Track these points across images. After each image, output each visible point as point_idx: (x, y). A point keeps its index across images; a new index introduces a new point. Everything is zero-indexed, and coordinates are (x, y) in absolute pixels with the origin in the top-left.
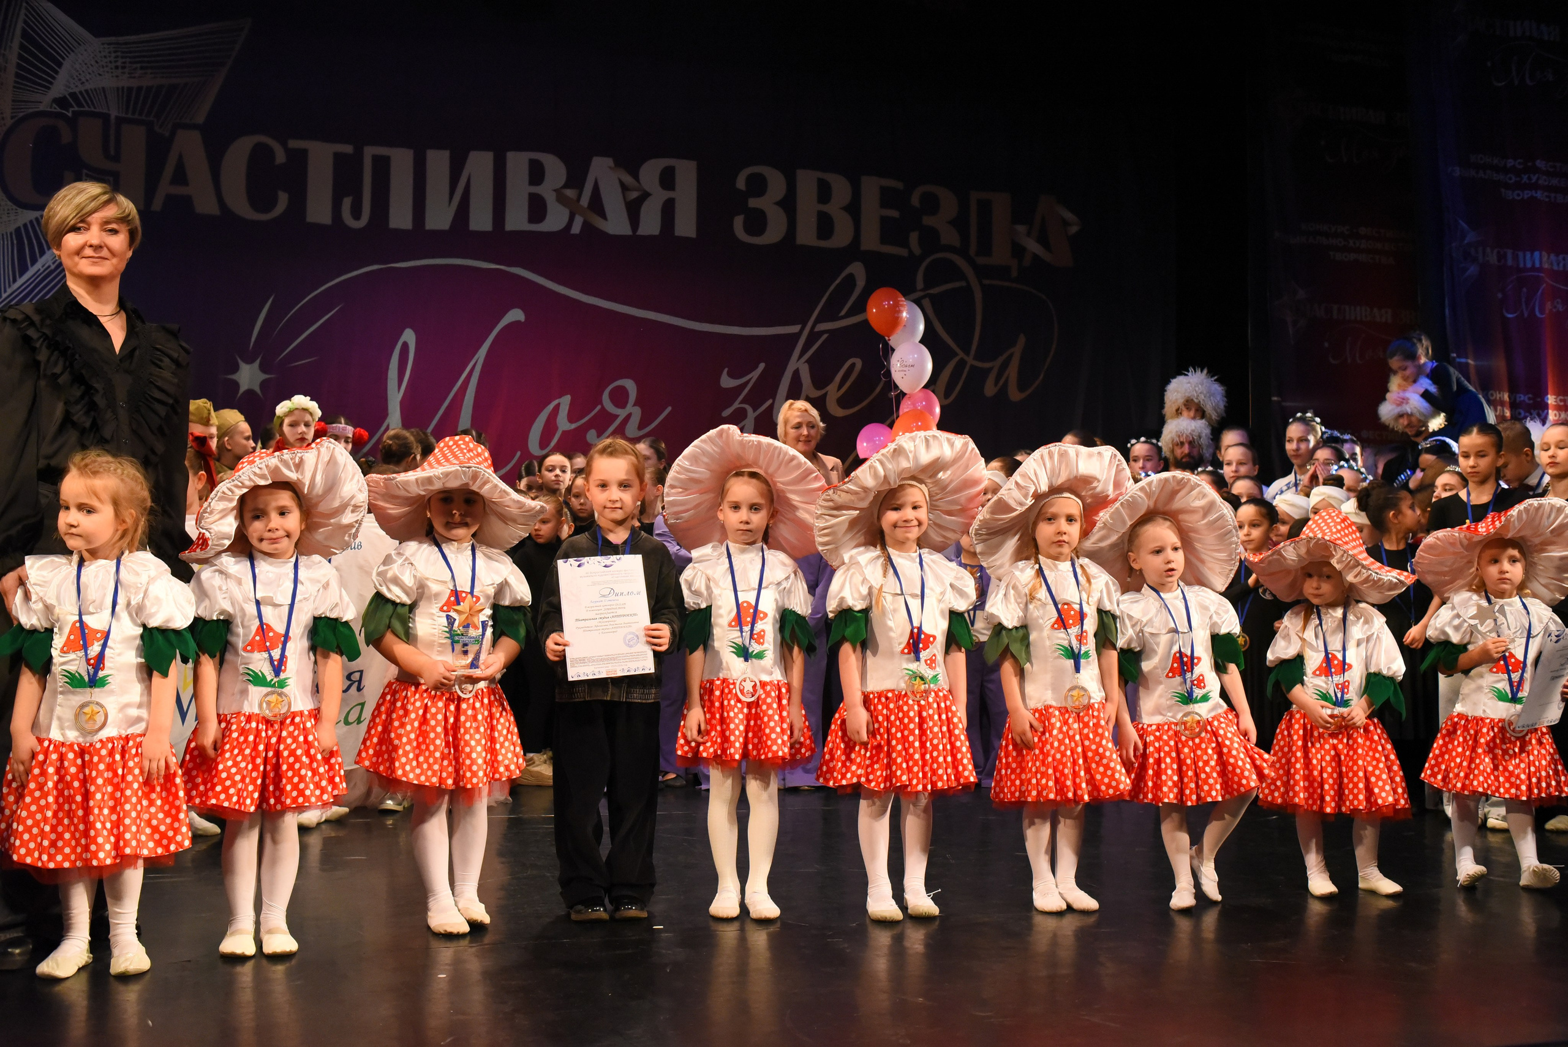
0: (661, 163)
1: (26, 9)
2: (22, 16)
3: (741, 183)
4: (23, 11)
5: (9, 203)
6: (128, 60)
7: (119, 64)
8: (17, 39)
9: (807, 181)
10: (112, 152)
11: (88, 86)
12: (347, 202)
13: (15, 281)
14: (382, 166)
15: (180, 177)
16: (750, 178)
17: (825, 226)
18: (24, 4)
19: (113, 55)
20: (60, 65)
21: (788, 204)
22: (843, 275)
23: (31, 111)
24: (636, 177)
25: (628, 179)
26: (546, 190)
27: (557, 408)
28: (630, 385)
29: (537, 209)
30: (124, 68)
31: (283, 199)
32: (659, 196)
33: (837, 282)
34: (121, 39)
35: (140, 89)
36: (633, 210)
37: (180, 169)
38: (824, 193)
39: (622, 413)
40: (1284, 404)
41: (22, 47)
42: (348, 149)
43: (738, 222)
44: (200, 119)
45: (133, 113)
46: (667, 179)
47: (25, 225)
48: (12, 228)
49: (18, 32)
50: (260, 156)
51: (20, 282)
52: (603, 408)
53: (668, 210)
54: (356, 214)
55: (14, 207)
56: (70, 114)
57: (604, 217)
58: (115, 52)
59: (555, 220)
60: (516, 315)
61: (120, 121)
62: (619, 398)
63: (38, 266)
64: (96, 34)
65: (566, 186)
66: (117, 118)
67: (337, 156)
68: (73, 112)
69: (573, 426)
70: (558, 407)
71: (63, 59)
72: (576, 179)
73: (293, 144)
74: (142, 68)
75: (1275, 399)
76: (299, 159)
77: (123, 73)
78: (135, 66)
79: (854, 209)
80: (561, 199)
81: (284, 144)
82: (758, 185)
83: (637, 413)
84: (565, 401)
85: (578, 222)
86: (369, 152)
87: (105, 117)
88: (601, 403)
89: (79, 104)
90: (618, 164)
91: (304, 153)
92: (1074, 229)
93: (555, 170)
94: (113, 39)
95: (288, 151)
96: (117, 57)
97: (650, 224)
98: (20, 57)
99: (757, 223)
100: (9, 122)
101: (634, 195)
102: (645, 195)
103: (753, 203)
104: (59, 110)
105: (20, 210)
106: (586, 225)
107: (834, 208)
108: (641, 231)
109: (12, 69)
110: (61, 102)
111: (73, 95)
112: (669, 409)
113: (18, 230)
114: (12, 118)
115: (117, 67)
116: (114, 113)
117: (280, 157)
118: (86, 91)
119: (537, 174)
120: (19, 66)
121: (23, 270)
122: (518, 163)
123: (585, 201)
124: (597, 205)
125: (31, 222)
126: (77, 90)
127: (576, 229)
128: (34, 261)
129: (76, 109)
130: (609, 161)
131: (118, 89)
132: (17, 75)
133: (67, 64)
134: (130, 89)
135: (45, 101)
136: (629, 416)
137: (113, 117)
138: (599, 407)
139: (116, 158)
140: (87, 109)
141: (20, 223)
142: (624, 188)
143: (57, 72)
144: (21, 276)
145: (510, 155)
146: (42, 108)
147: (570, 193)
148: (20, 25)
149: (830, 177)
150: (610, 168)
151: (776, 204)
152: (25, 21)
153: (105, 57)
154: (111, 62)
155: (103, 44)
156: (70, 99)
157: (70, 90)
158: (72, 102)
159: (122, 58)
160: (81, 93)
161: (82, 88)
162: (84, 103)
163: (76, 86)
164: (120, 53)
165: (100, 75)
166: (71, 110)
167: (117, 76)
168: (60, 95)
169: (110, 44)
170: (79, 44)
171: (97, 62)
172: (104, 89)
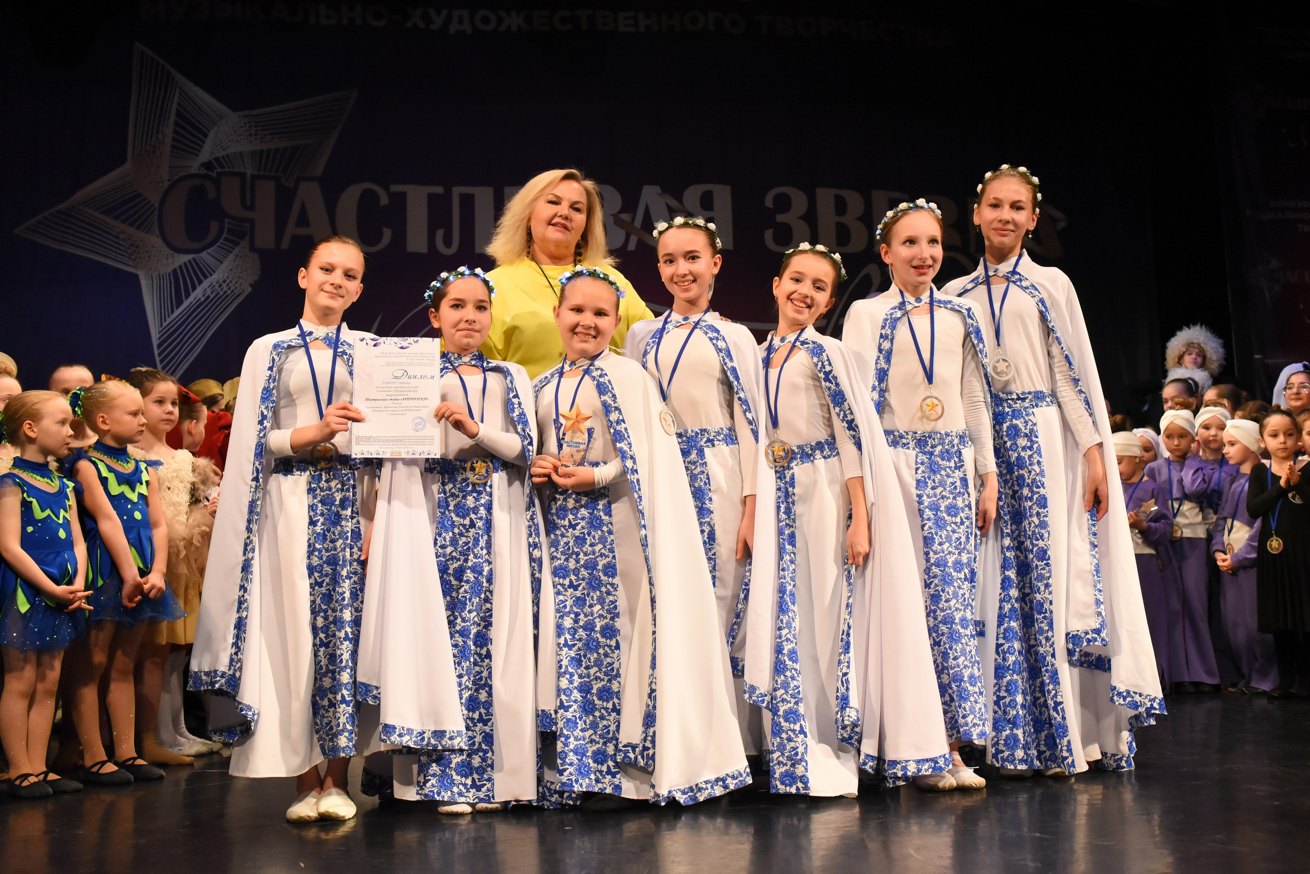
0: (701, 188)
1: (179, 93)
2: (176, 100)
3: (769, 202)
4: (177, 95)
5: (168, 250)
6: (259, 128)
7: (253, 132)
8: (173, 117)
9: (825, 197)
10: (249, 204)
11: (228, 152)
12: (440, 234)
13: (173, 312)
14: (468, 203)
15: (303, 220)
16: (776, 199)
17: (843, 234)
19: (248, 125)
20: (206, 136)
21: (811, 216)
22: (862, 274)
23: (184, 174)
24: (680, 200)
25: (674, 203)
30: (256, 135)
31: (387, 234)
33: (856, 281)
34: (254, 112)
35: (269, 151)
37: (303, 212)
38: (841, 206)
40: (1267, 361)
41: (176, 123)
42: (439, 190)
43: (769, 235)
44: (319, 172)
45: (265, 170)
46: (707, 201)
47: (180, 267)
48: (170, 270)
50: (368, 199)
51: (177, 313)
54: (448, 242)
55: (172, 252)
56: (214, 175)
58: (249, 123)
61: (254, 178)
63: (191, 299)
64: (235, 109)
65: (622, 211)
66: (252, 175)
67: (431, 197)
68: (218, 173)
71: (209, 131)
72: (631, 206)
73: (395, 188)
74: (271, 134)
75: (1258, 356)
76: (399, 201)
77: (256, 139)
79: (867, 219)
80: (618, 222)
81: (387, 189)
82: (783, 203)
85: (633, 240)
86: (457, 191)
87: (242, 176)
89: (222, 166)
90: (665, 190)
91: (402, 196)
92: (1062, 225)
93: (612, 198)
94: (247, 112)
95: (391, 196)
96: (251, 126)
98: (175, 132)
99: (785, 233)
100: (167, 184)
103: (780, 218)
104: (205, 172)
105: (176, 255)
106: (640, 243)
107: (851, 218)
109: (169, 141)
110: (208, 165)
111: (217, 159)
113: (175, 271)
114: (169, 180)
115: (251, 135)
116: (249, 172)
117: (384, 200)
118: (227, 155)
120: (174, 139)
121: (179, 303)
123: (638, 223)
125: (185, 264)
126: (219, 155)
127: (632, 246)
128: (188, 295)
129: (219, 170)
130: (657, 189)
131: (252, 152)
132: (173, 147)
133: (211, 135)
134: (262, 152)
135: (194, 166)
137: (248, 176)
139: (252, 208)
140: (227, 170)
141: (176, 265)
142: (671, 210)
143: (204, 142)
144: (178, 307)
146: (193, 171)
147: (625, 217)
148: (175, 106)
149: (845, 193)
150: (658, 194)
151: (800, 218)
152: (179, 104)
153: (242, 127)
154: (246, 131)
155: (239, 117)
156: (214, 162)
157: (214, 156)
158: (216, 165)
159: (255, 126)
160: (223, 157)
161: (223, 153)
162: (226, 166)
163: (219, 152)
164: (253, 124)
165: (238, 142)
166: (215, 171)
167: (251, 142)
168: (206, 161)
169: (245, 116)
170: (221, 119)
171: (235, 132)
172: (241, 153)
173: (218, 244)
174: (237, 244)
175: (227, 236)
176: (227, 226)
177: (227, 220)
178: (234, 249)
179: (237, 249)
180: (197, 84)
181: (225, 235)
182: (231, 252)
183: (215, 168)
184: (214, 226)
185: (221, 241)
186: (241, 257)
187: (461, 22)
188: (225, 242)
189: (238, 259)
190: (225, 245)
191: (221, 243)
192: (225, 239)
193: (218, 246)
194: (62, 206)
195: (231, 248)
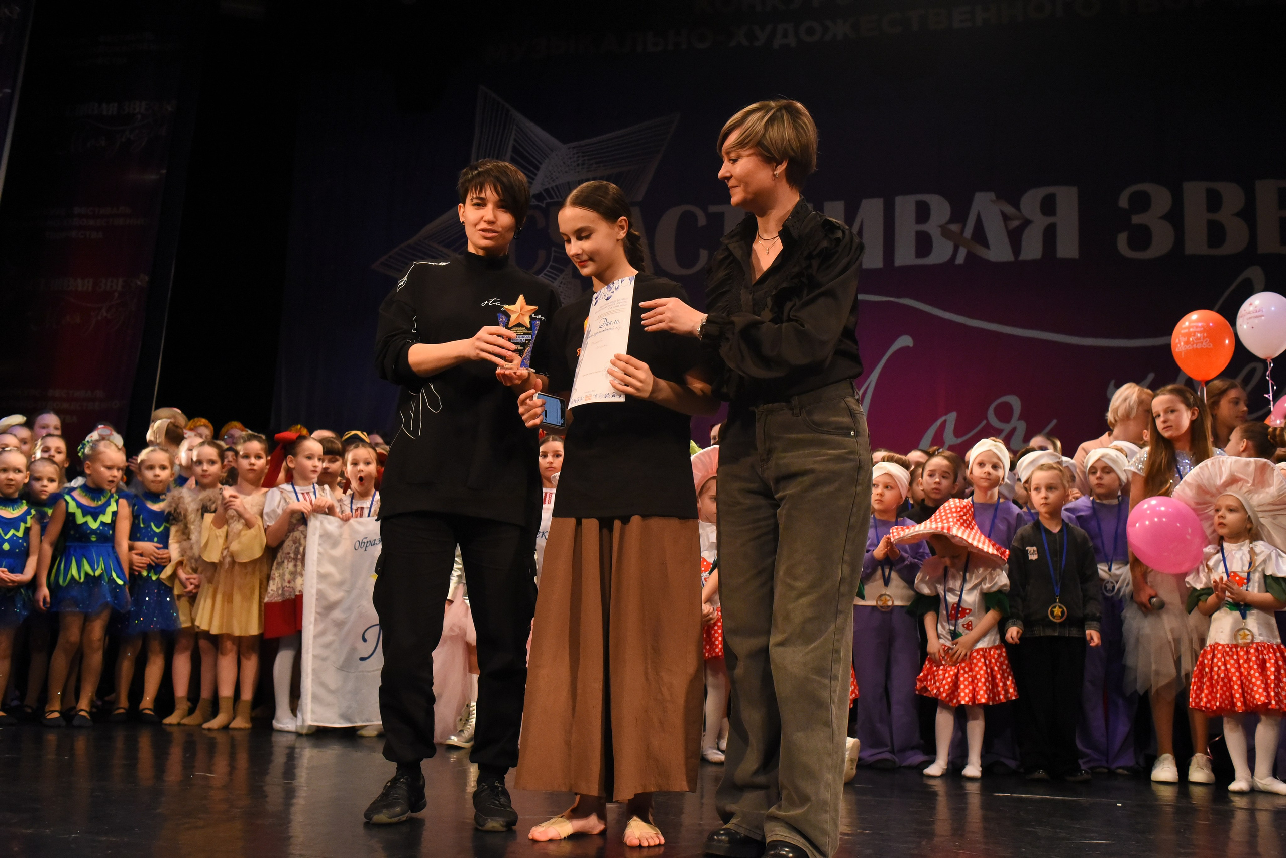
0: (1042, 192)
1: (516, 130)
2: (513, 136)
3: (1123, 202)
4: (514, 132)
6: (586, 158)
7: (580, 162)
8: (509, 152)
9: (1194, 192)
11: (557, 183)
16: (1133, 198)
17: (1216, 233)
18: (515, 127)
19: (576, 156)
20: (538, 169)
21: (1175, 217)
22: (1240, 279)
24: (1017, 206)
25: (1009, 210)
26: (932, 227)
27: (944, 424)
28: (1015, 402)
29: (924, 244)
30: (583, 164)
31: (702, 256)
32: (1040, 222)
33: (1232, 288)
34: (582, 142)
36: (1015, 238)
38: (1214, 202)
39: (1007, 428)
41: (512, 158)
43: (1122, 240)
44: (640, 198)
46: (1048, 206)
49: (510, 149)
52: (988, 424)
53: (1050, 234)
56: (544, 206)
57: (986, 244)
58: (577, 153)
59: (941, 252)
60: (905, 341)
62: (1005, 413)
64: (564, 141)
65: (952, 221)
68: (546, 203)
69: (960, 440)
70: (945, 422)
71: (541, 163)
72: (959, 215)
73: (713, 209)
76: (716, 221)
77: (583, 168)
78: (592, 161)
79: (1248, 214)
80: (946, 233)
81: (703, 210)
82: (1141, 203)
83: (1022, 427)
84: (951, 418)
85: (962, 253)
88: (986, 418)
89: (551, 197)
90: (999, 197)
91: (720, 216)
93: (940, 208)
94: (575, 144)
95: (709, 216)
96: (579, 157)
97: (1032, 249)
99: (1141, 238)
101: (1015, 224)
102: (1027, 223)
103: (1136, 219)
104: (536, 203)
106: (970, 255)
107: (1227, 215)
108: (1022, 257)
110: (538, 196)
111: (546, 190)
112: (1054, 422)
115: (578, 165)
117: (702, 221)
118: (556, 186)
119: (923, 213)
122: (905, 206)
123: (968, 233)
124: (980, 236)
126: (549, 186)
127: (960, 260)
129: (549, 201)
130: (992, 195)
133: (543, 167)
136: (1014, 430)
138: (984, 422)
140: (556, 199)
142: (1006, 218)
143: (535, 174)
145: (899, 200)
147: (954, 228)
148: (512, 142)
149: (1219, 186)
150: (992, 201)
151: (1161, 218)
152: (515, 140)
153: (570, 158)
154: (574, 162)
155: (569, 148)
156: (543, 193)
157: (546, 187)
158: (547, 198)
159: (583, 156)
160: (552, 188)
161: (553, 184)
162: (554, 196)
163: (549, 183)
164: (580, 154)
165: (566, 172)
166: (545, 202)
167: (579, 172)
168: (537, 192)
169: (574, 148)
170: (552, 151)
171: (564, 163)
172: (568, 183)
173: (545, 272)
174: (561, 271)
175: (554, 264)
176: (553, 254)
177: (553, 249)
178: (558, 276)
179: (561, 276)
180: (532, 119)
181: (551, 263)
182: (555, 279)
183: (546, 200)
184: (542, 254)
185: (548, 269)
186: (564, 284)
187: (785, 35)
188: (549, 270)
189: (562, 285)
190: (552, 273)
191: (548, 271)
192: (552, 267)
193: (545, 274)
194: (412, 241)
195: (555, 275)
